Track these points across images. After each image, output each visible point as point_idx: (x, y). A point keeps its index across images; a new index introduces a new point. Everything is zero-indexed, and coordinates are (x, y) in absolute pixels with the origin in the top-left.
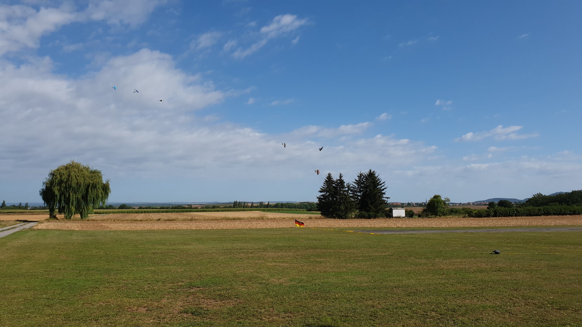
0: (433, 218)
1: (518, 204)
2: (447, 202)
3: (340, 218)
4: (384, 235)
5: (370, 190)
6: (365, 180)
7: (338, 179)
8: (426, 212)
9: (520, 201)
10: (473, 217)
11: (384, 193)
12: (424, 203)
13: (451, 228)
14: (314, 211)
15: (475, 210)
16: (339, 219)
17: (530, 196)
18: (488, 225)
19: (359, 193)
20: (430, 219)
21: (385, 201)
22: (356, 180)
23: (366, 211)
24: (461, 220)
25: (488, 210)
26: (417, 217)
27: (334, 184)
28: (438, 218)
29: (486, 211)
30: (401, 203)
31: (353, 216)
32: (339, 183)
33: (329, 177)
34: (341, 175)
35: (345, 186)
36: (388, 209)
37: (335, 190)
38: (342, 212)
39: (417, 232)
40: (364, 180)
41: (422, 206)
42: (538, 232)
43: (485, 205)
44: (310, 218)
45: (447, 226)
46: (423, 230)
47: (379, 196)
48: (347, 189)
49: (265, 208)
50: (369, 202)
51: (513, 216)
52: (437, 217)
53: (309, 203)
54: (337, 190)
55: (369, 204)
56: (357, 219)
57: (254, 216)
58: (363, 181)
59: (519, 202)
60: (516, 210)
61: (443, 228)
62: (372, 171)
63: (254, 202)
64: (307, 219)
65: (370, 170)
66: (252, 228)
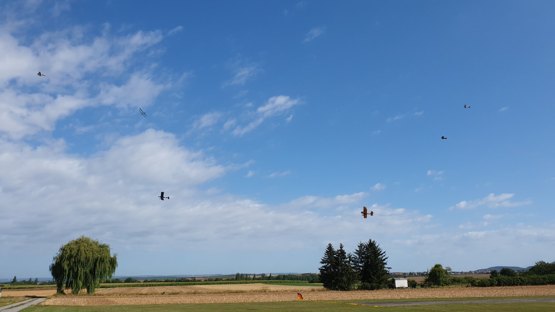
0: (436, 288)
1: (521, 273)
2: (448, 271)
3: (343, 290)
4: (388, 307)
5: (372, 260)
6: (366, 250)
7: (339, 249)
8: (429, 282)
9: (523, 270)
10: (476, 286)
11: (386, 264)
12: (426, 272)
13: (455, 298)
14: (316, 282)
15: (477, 279)
16: (342, 291)
17: (533, 265)
18: (492, 296)
19: (361, 263)
20: (433, 289)
21: (387, 271)
22: (356, 250)
23: (370, 282)
24: (464, 290)
25: (491, 279)
26: (419, 287)
27: (335, 254)
28: (441, 288)
29: (489, 280)
30: (402, 273)
31: (356, 287)
32: (340, 254)
33: (330, 247)
34: (341, 245)
35: (347, 257)
36: (390, 279)
37: (337, 261)
38: (344, 283)
39: (423, 304)
40: (364, 250)
41: (424, 276)
42: (546, 303)
43: (487, 273)
44: (313, 290)
45: (451, 296)
46: (427, 301)
47: (381, 266)
48: (348, 260)
49: (267, 281)
50: (371, 273)
51: (518, 285)
52: (440, 286)
53: (311, 275)
54: (339, 261)
55: (371, 275)
56: (360, 290)
57: (256, 289)
58: (363, 251)
59: (522, 270)
60: (519, 279)
61: (447, 298)
62: (372, 241)
63: (256, 273)
64: (309, 291)
65: (370, 240)
66: (254, 301)
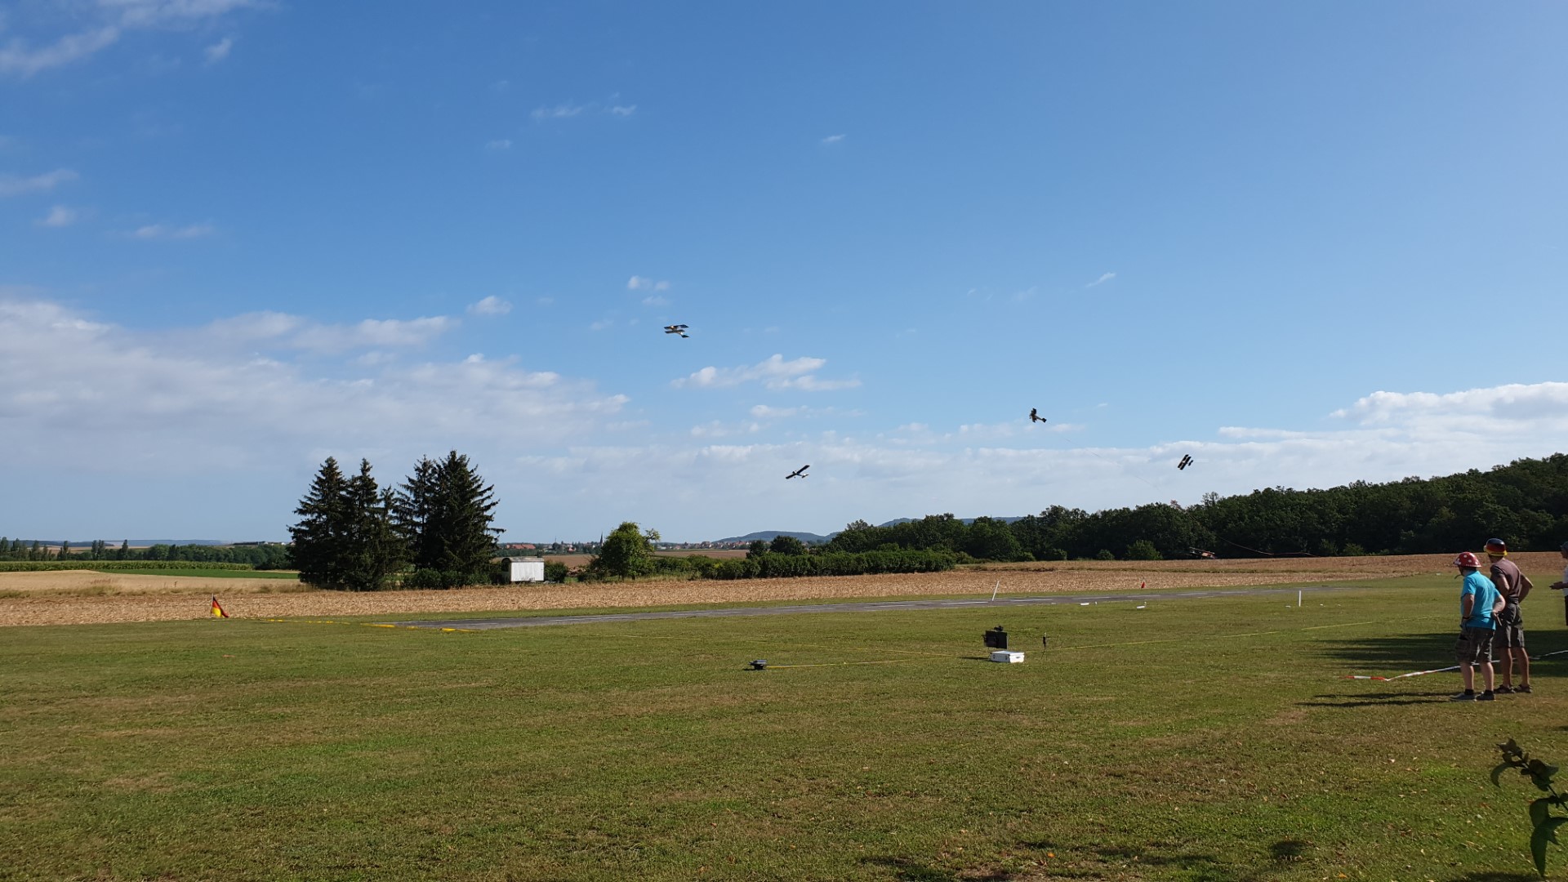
0: (616, 582)
1: (814, 547)
2: (651, 541)
3: (359, 588)
4: (481, 633)
5: (451, 509)
6: (436, 479)
7: (356, 476)
8: (600, 567)
9: (820, 539)
10: (712, 578)
11: (489, 518)
12: (596, 543)
13: (658, 607)
14: (277, 568)
15: (717, 561)
16: (356, 591)
17: (842, 528)
18: (745, 599)
19: (418, 517)
20: (608, 585)
21: (492, 538)
22: (410, 480)
23: (438, 567)
24: (683, 587)
25: (748, 561)
26: (573, 580)
27: (343, 489)
28: (628, 583)
29: (744, 563)
30: (534, 545)
31: (398, 581)
32: (360, 487)
33: (330, 470)
34: (365, 463)
35: (379, 497)
36: (497, 560)
37: (347, 508)
38: (365, 571)
39: (576, 621)
40: (433, 481)
41: (590, 553)
42: (853, 613)
43: (742, 548)
44: (266, 590)
45: (650, 603)
46: (588, 614)
47: (475, 524)
48: (382, 505)
49: (110, 562)
50: (446, 542)
51: (804, 576)
52: (626, 579)
53: (266, 546)
54: (353, 509)
55: (445, 547)
56: (408, 589)
57: (67, 587)
58: (430, 482)
59: (818, 541)
60: (809, 560)
61: (639, 607)
62: (458, 456)
63: (72, 540)
64: (254, 593)
65: (453, 454)
66: (57, 623)
